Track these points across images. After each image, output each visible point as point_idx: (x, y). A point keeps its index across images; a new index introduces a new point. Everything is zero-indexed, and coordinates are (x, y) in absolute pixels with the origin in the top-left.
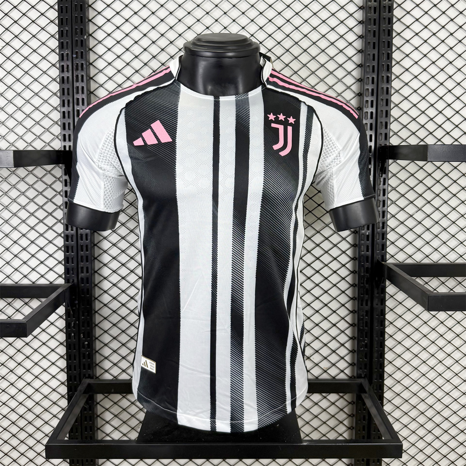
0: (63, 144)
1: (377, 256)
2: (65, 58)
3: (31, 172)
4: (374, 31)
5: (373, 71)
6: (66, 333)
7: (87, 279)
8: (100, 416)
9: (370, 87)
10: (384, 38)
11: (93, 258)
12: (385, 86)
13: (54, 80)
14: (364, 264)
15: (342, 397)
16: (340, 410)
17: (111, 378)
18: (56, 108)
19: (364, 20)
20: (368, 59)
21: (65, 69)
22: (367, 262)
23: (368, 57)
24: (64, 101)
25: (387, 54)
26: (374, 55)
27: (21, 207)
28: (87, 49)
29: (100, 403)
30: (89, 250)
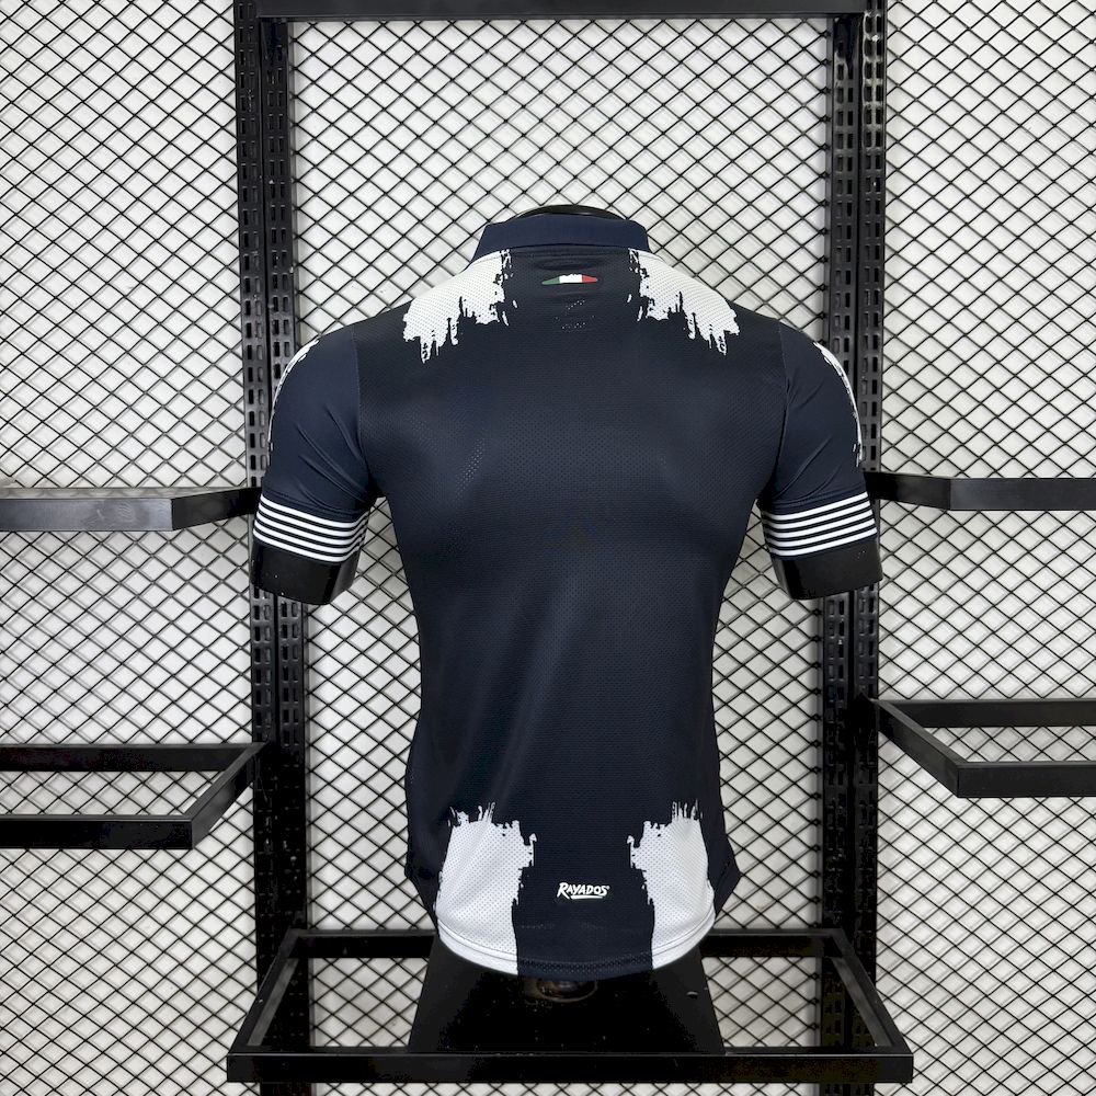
0: (251, 473)
1: (860, 687)
2: (253, 311)
4: (849, 250)
5: (847, 327)
6: (254, 839)
7: (295, 731)
8: (319, 1002)
10: (867, 263)
11: (306, 693)
12: (870, 355)
13: (231, 350)
14: (835, 701)
15: (794, 965)
16: (790, 990)
17: (340, 926)
18: (234, 406)
19: (829, 228)
20: (836, 303)
21: (254, 333)
22: (841, 698)
23: (838, 298)
24: (251, 393)
25: (873, 292)
26: (848, 296)
27: (166, 595)
28: (295, 293)
29: (319, 977)
30: (299, 676)
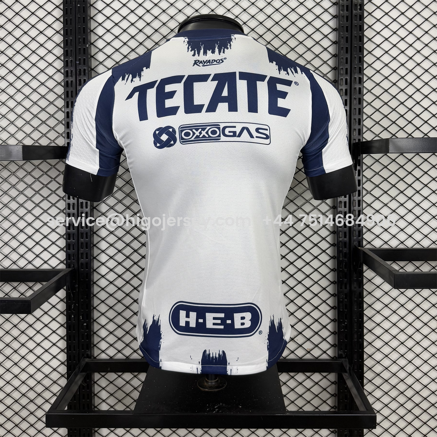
0: (67, 141)
1: (354, 242)
2: (69, 64)
3: (37, 167)
4: (347, 37)
5: (347, 73)
6: (66, 316)
7: (87, 264)
8: (97, 395)
9: (344, 87)
10: (356, 44)
11: (92, 245)
12: (357, 86)
13: (59, 84)
14: (342, 249)
15: (325, 377)
16: (323, 389)
17: (109, 358)
18: (60, 109)
19: (338, 28)
20: (341, 62)
21: (70, 74)
22: (345, 248)
23: (342, 60)
24: (68, 103)
25: (359, 57)
26: (347, 59)
27: (27, 199)
28: (89, 56)
29: (97, 382)
30: (89, 237)
